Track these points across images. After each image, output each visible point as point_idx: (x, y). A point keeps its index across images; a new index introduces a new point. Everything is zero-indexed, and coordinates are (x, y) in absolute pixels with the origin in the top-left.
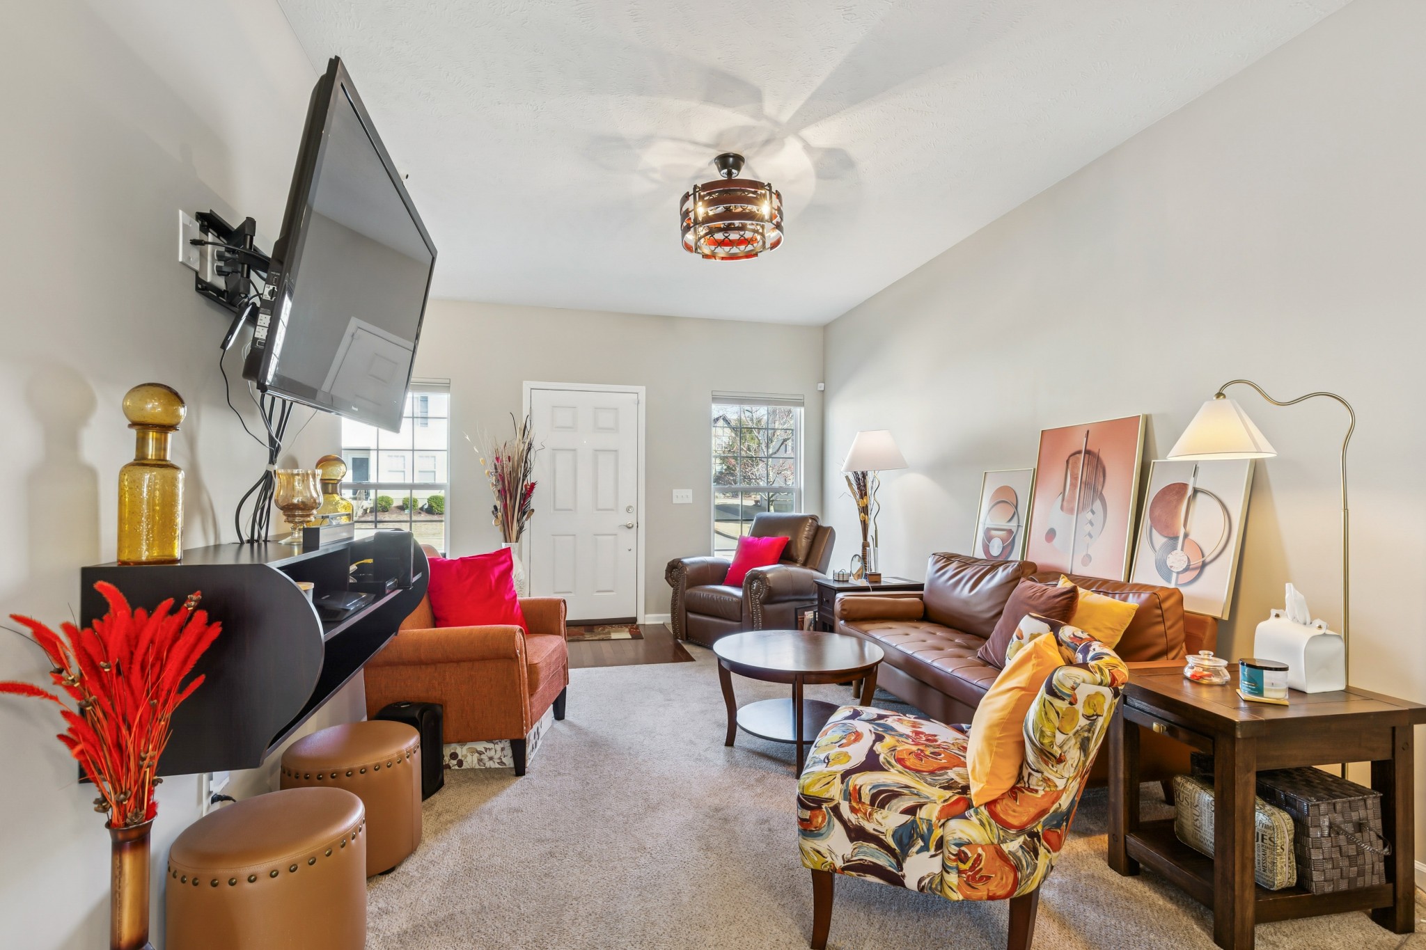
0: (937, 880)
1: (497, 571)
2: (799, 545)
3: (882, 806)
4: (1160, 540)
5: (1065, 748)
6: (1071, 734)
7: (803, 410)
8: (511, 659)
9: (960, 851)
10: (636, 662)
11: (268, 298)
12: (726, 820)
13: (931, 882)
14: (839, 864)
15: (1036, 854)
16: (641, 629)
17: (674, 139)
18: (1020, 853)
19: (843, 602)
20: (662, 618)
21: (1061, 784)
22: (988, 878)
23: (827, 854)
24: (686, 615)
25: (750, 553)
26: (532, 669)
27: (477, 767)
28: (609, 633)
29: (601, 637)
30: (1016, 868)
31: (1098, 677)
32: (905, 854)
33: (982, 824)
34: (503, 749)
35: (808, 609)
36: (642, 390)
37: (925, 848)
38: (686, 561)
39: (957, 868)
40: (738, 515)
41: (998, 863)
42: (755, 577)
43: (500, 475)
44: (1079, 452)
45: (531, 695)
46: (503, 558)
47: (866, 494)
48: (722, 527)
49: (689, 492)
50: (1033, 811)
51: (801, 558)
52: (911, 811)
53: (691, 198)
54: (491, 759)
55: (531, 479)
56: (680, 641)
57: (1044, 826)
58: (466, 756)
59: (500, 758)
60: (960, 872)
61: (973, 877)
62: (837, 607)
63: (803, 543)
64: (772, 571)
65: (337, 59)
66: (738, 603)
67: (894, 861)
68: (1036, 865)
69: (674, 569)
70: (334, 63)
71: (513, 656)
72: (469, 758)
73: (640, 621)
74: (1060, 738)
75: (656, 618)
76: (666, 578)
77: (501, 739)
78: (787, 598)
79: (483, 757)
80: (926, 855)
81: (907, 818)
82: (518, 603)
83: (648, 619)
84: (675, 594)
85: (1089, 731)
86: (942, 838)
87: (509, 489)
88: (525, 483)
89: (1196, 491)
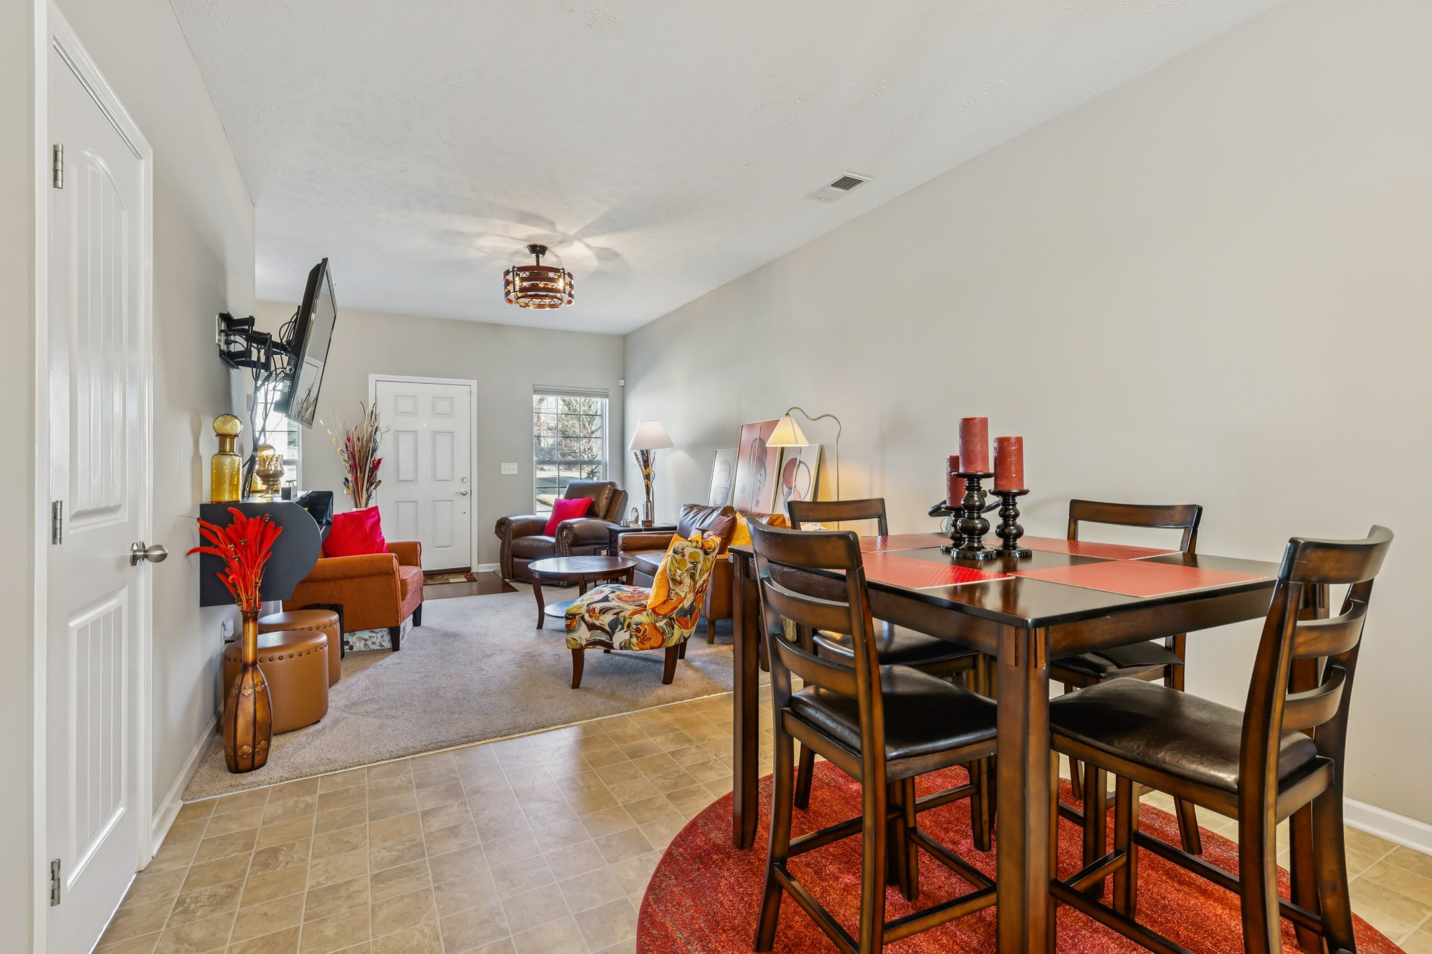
0: (628, 642)
1: (370, 522)
2: (600, 504)
3: (604, 613)
4: (786, 489)
5: (682, 577)
6: (684, 570)
7: (607, 400)
8: (390, 574)
9: (637, 627)
10: (471, 594)
11: (289, 372)
12: (533, 656)
13: (625, 644)
14: (584, 643)
15: (673, 628)
16: (475, 576)
17: (498, 236)
18: (664, 627)
19: (624, 539)
20: (495, 567)
21: (683, 595)
22: (650, 639)
23: (578, 639)
24: (512, 560)
25: (561, 510)
26: (404, 582)
27: (364, 649)
28: (448, 579)
29: (441, 582)
30: (663, 634)
31: (695, 544)
32: (613, 632)
33: (648, 615)
34: (382, 637)
35: (604, 549)
36: (474, 383)
37: (622, 628)
38: (512, 518)
39: (636, 635)
40: (556, 483)
41: (654, 631)
42: (564, 527)
43: (351, 453)
44: (756, 439)
45: (403, 600)
46: (373, 513)
47: (648, 466)
48: (543, 497)
49: (515, 466)
50: (670, 607)
51: (602, 514)
52: (617, 614)
53: (511, 274)
54: (374, 643)
55: (378, 455)
56: (507, 580)
57: (676, 615)
58: (355, 643)
59: (380, 643)
60: (637, 637)
61: (643, 639)
62: (620, 542)
63: (603, 502)
64: (576, 522)
65: (327, 259)
66: (552, 547)
67: (608, 637)
68: (673, 634)
69: (502, 526)
70: (325, 261)
71: (392, 572)
72: (358, 644)
73: (474, 570)
74: (679, 572)
75: (487, 567)
76: (496, 533)
77: (382, 627)
78: (589, 542)
79: (368, 642)
80: (623, 631)
81: (615, 616)
82: (385, 545)
83: (479, 568)
84: (503, 544)
85: (694, 570)
86: (630, 623)
87: (359, 465)
88: (373, 459)
89: (800, 462)
